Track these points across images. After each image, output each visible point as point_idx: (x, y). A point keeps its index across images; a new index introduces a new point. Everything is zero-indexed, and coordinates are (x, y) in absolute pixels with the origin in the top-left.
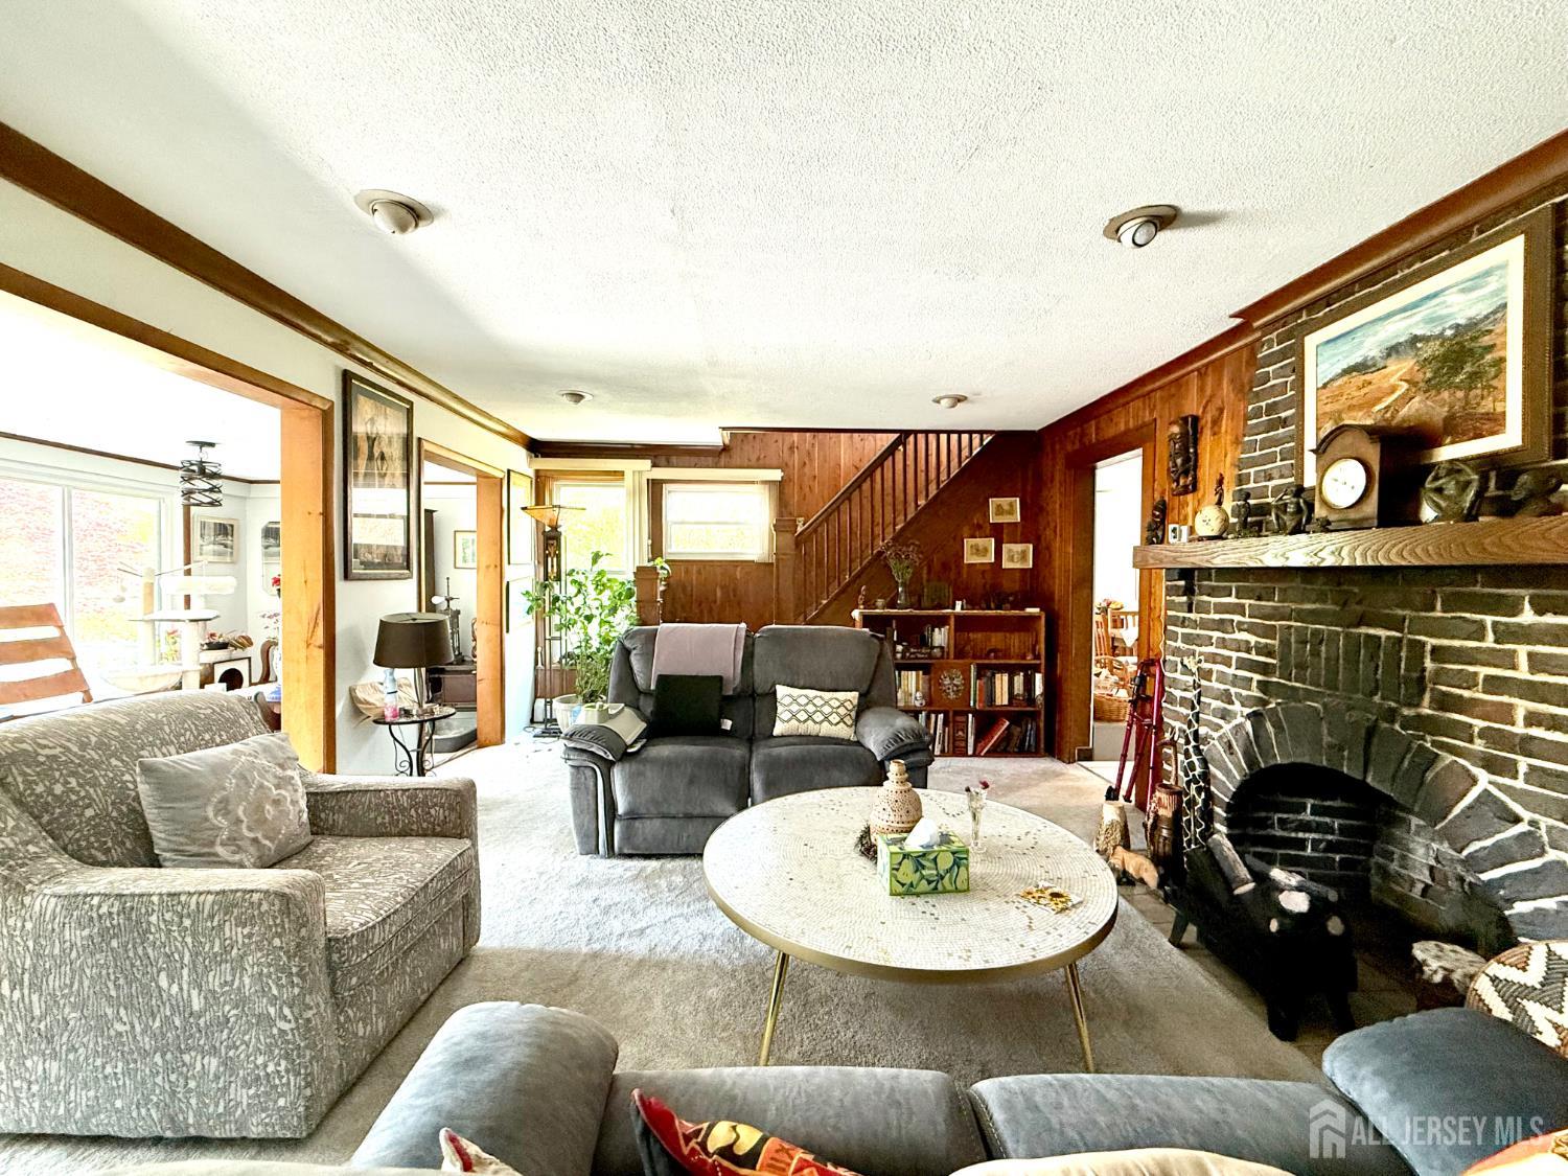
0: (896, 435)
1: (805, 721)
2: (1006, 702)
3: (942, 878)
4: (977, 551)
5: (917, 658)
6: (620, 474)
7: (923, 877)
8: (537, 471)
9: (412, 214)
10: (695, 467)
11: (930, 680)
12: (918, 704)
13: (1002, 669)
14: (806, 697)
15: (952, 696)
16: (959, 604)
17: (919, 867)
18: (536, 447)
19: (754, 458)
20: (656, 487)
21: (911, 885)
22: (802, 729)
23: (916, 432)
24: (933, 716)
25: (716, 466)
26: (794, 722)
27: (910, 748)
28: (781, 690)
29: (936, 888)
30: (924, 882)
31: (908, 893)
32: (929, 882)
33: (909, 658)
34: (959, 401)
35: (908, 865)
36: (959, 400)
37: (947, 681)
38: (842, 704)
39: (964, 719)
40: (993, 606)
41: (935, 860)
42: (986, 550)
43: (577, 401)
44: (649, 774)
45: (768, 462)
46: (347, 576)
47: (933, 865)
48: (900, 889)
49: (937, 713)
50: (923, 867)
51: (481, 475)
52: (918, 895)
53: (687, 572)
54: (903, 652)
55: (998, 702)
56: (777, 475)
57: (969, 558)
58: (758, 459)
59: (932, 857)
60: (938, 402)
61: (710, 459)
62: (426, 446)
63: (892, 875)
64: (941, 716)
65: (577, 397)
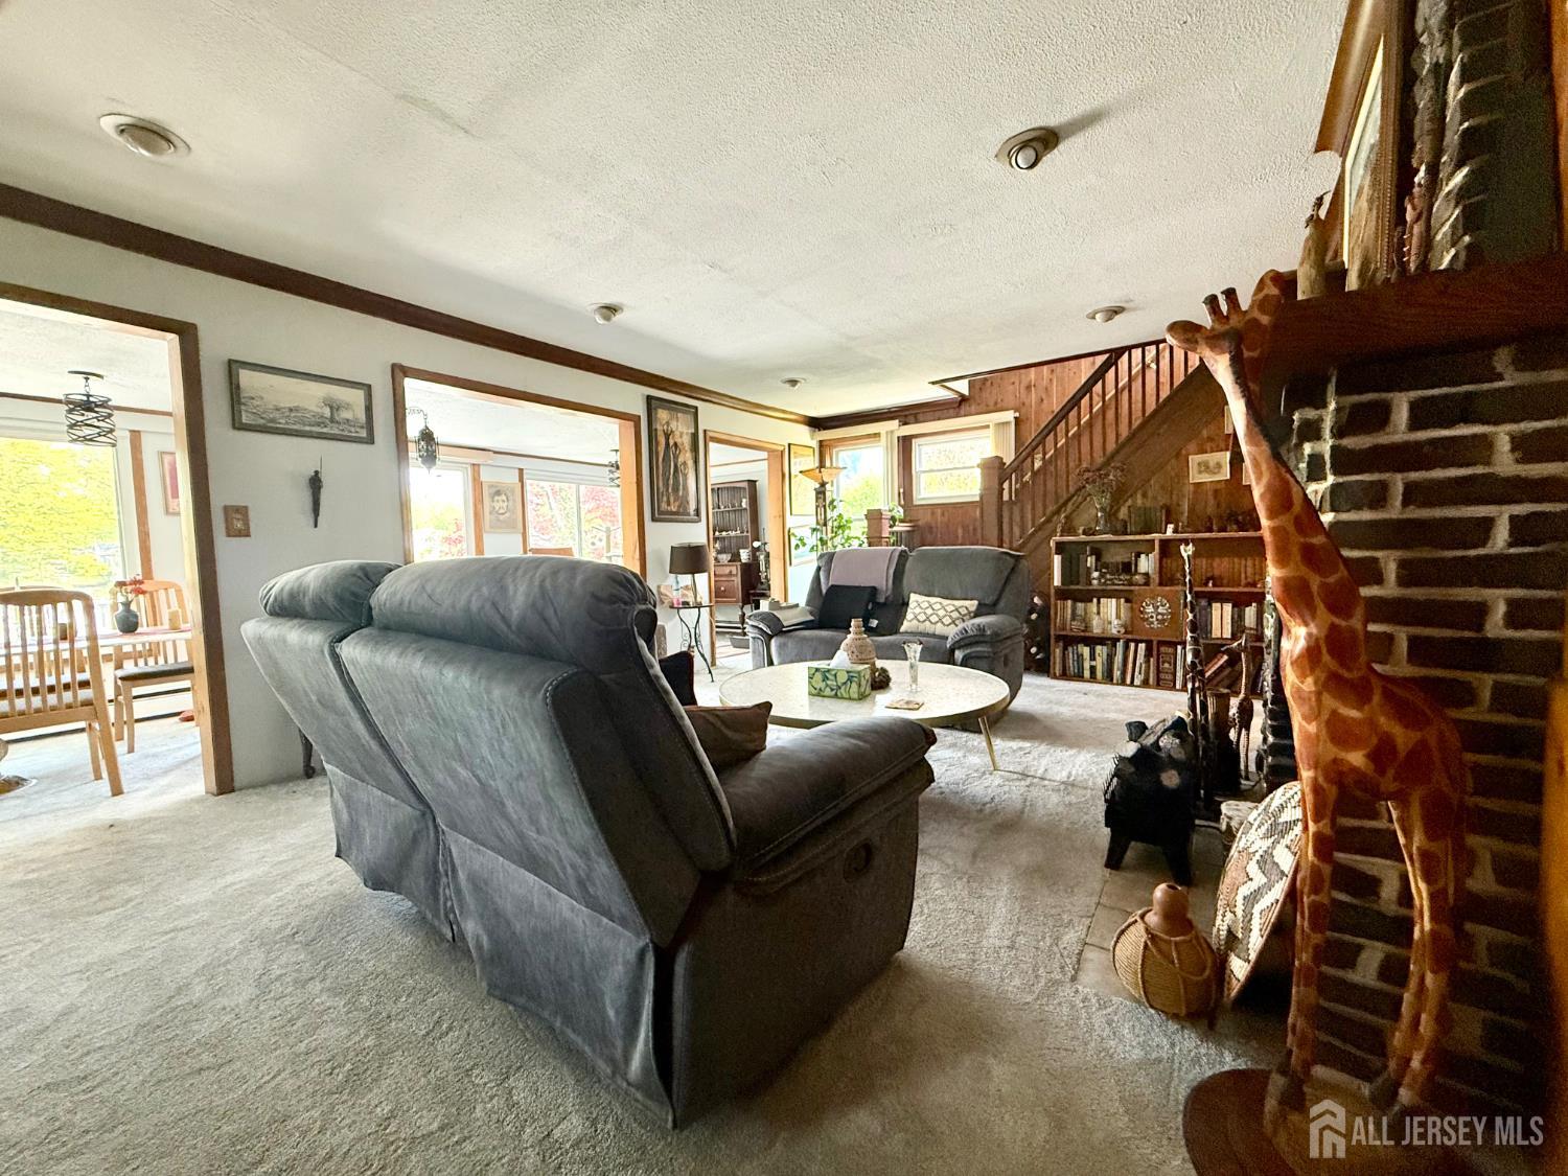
0: (1106, 356)
1: (924, 621)
2: (1227, 634)
3: (840, 688)
4: (1205, 467)
5: (1114, 584)
6: (877, 435)
7: (827, 685)
8: (821, 442)
9: (610, 310)
10: (939, 419)
11: (1132, 608)
12: (1114, 631)
13: (1222, 598)
14: (928, 602)
15: (1156, 625)
16: (1170, 527)
17: (825, 678)
18: (816, 423)
19: (991, 403)
20: (906, 443)
21: (820, 689)
22: (922, 627)
23: (1129, 348)
24: (1132, 645)
25: (957, 416)
26: (915, 622)
27: (972, 640)
28: (914, 597)
29: (836, 694)
30: (828, 689)
31: (818, 695)
32: (832, 690)
33: (1105, 584)
34: (1116, 313)
35: (818, 676)
36: (1114, 312)
37: (1150, 609)
38: (957, 610)
39: (1171, 650)
40: (1215, 528)
41: (835, 675)
42: (1219, 466)
43: (794, 386)
44: (790, 644)
45: (1005, 405)
46: (654, 519)
47: (833, 678)
48: (814, 692)
49: (1137, 642)
50: (828, 679)
51: (770, 451)
52: (824, 696)
53: (933, 513)
54: (1099, 579)
55: (1216, 633)
56: (1009, 416)
57: (1195, 477)
58: (996, 403)
59: (833, 673)
60: (1094, 318)
61: (951, 411)
62: (710, 434)
63: (810, 682)
64: (1142, 646)
65: (793, 382)
